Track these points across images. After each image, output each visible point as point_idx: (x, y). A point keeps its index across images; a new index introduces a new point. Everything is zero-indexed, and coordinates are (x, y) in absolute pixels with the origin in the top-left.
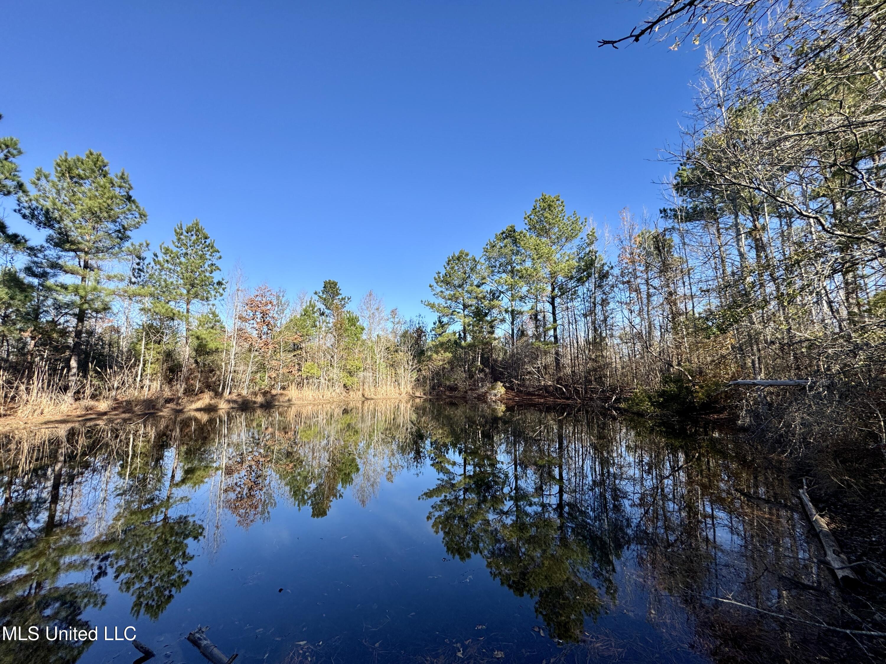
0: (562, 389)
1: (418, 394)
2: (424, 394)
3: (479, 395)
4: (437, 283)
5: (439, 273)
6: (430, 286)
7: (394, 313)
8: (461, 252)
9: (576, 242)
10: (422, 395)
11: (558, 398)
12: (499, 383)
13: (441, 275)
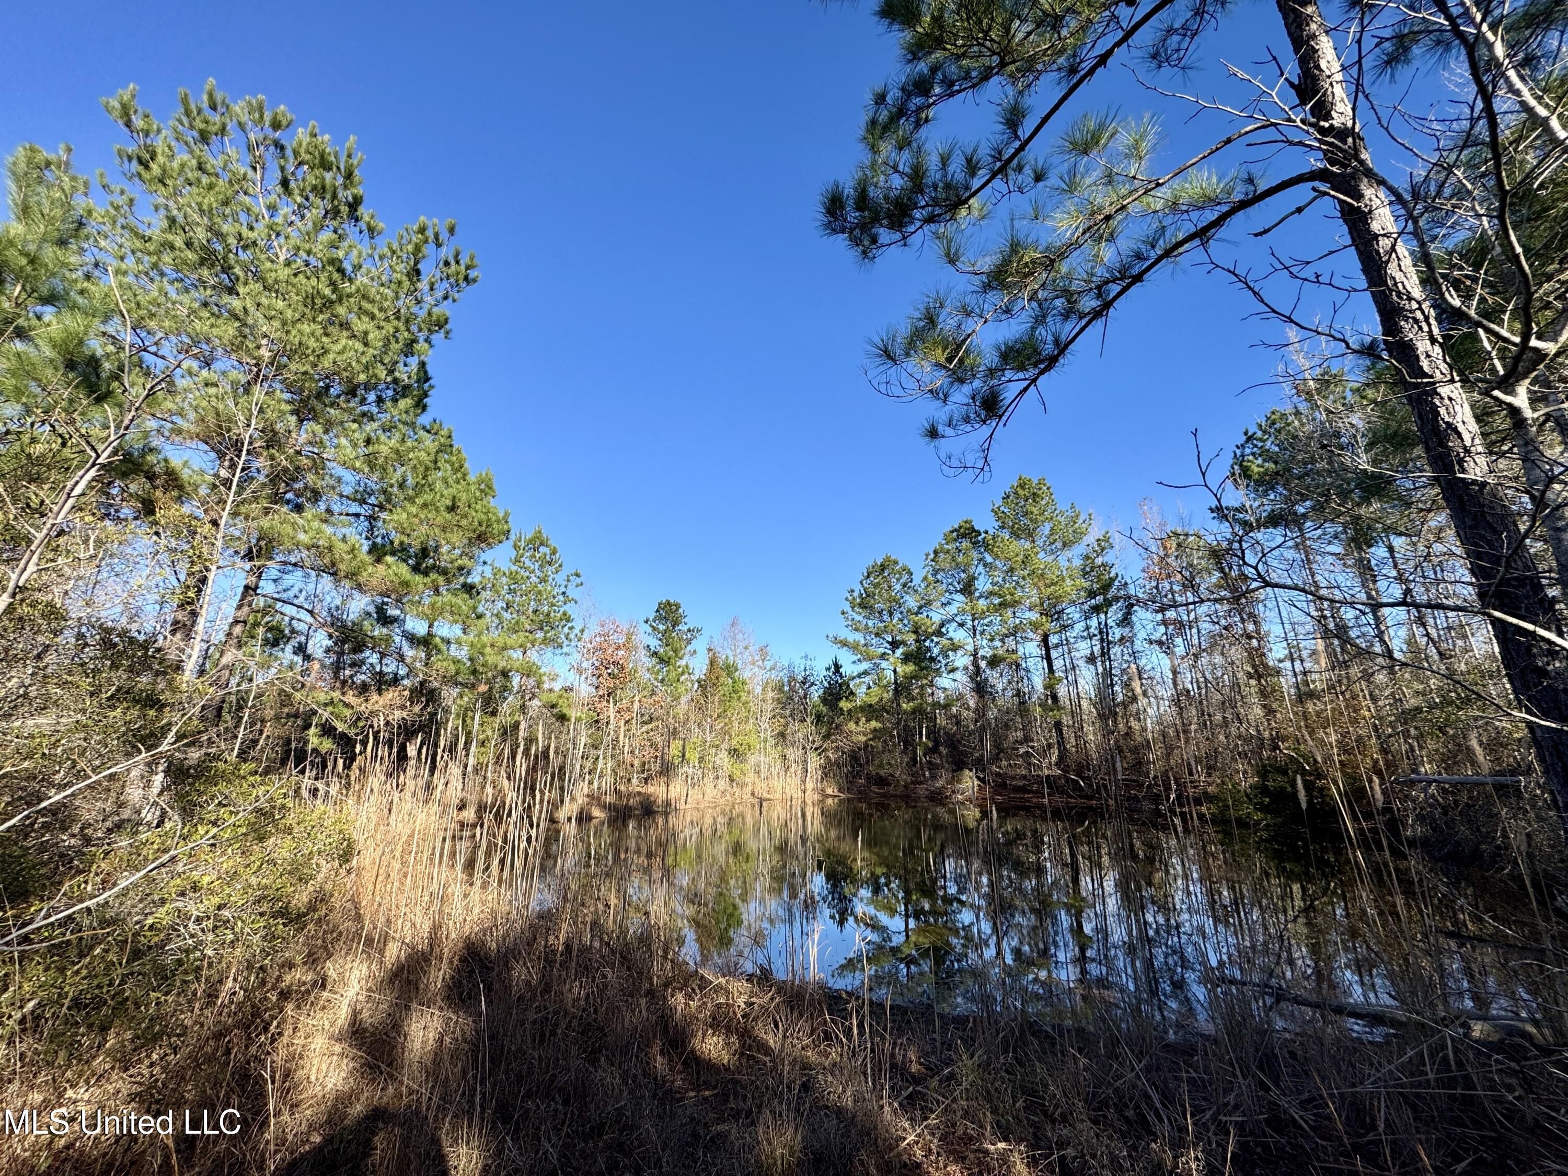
0: (1077, 782)
1: (829, 791)
2: (840, 791)
3: (932, 792)
4: (853, 608)
5: (853, 591)
6: (843, 613)
7: (763, 652)
8: (887, 559)
9: (1078, 550)
10: (836, 793)
11: (1071, 797)
12: (967, 772)
13: (856, 594)
